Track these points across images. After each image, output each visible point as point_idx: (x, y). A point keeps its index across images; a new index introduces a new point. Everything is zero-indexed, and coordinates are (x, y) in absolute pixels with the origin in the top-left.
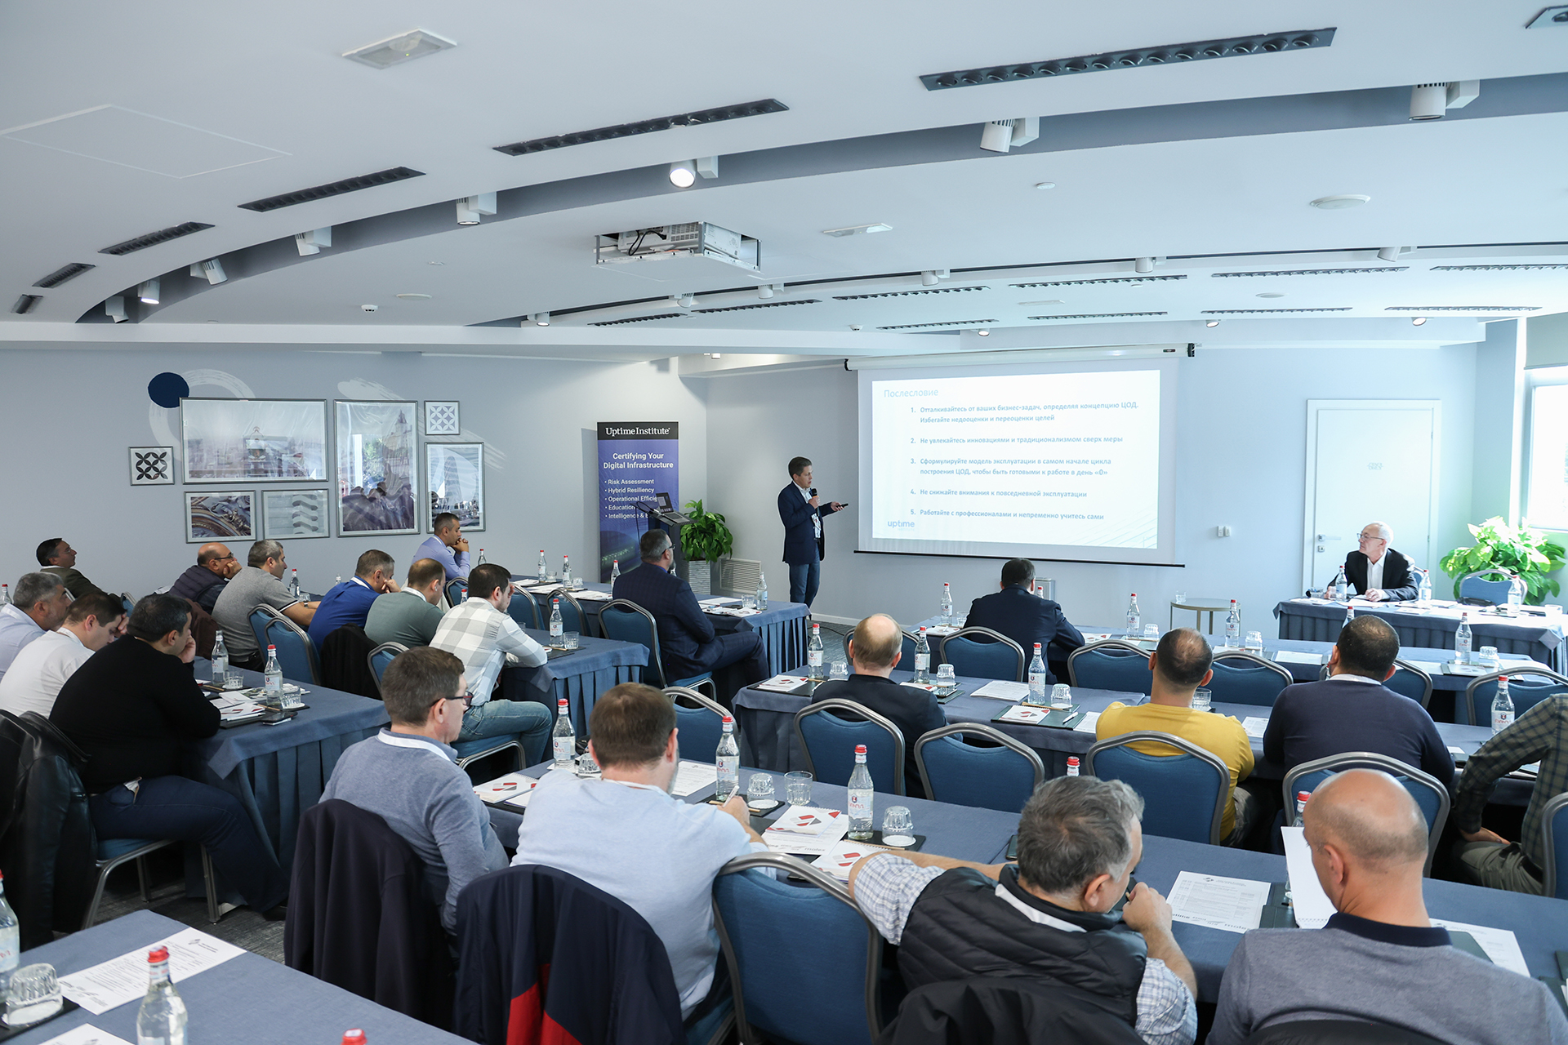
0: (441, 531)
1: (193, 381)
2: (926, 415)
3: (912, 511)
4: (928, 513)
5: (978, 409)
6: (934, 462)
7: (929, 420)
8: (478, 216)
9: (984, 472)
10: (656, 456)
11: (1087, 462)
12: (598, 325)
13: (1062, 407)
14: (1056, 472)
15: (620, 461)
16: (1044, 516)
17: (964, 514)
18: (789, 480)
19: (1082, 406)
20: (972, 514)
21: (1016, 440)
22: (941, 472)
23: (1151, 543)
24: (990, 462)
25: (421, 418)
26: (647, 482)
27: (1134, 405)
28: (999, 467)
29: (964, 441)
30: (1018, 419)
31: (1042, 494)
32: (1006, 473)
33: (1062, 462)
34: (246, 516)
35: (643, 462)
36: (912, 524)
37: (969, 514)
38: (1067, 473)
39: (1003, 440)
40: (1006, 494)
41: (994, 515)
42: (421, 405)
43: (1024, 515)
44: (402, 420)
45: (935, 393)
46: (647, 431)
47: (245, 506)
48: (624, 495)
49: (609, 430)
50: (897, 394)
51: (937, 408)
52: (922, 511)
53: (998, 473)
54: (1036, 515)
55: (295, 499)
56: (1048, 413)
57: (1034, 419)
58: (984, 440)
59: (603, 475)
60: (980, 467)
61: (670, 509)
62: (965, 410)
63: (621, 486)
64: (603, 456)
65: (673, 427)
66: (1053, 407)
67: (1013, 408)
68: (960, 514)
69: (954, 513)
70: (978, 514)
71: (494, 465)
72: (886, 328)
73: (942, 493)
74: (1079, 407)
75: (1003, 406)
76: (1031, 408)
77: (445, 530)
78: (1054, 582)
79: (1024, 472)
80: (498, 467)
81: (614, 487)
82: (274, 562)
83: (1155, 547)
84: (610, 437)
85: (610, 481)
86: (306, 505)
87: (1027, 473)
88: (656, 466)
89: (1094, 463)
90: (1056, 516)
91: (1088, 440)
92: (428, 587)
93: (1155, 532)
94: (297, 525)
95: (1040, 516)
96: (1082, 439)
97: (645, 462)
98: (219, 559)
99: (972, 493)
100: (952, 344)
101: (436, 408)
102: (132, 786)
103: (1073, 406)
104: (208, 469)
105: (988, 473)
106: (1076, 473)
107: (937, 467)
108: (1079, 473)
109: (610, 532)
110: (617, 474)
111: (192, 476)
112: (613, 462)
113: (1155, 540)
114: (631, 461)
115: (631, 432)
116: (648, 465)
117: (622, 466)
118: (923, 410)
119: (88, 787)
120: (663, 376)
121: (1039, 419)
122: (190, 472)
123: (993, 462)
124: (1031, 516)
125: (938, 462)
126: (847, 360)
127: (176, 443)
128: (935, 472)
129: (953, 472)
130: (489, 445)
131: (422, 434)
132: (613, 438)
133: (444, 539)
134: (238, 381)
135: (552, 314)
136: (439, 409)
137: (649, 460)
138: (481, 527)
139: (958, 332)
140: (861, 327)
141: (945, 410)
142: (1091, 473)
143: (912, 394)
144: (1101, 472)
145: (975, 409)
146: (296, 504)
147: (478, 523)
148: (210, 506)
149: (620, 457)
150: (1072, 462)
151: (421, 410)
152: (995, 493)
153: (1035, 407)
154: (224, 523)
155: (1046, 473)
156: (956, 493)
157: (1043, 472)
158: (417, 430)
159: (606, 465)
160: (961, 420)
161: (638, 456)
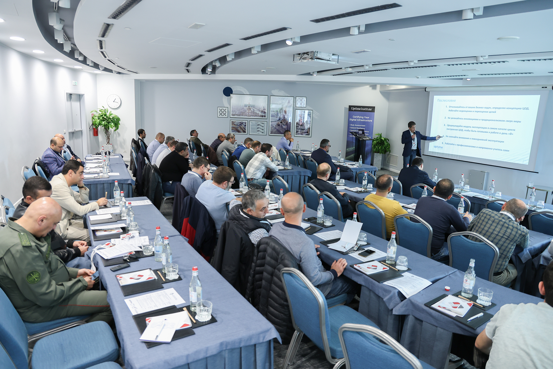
0: (286, 135)
1: (234, 89)
2: (451, 109)
3: (442, 143)
4: (448, 144)
5: (469, 107)
6: (451, 126)
7: (451, 111)
8: (257, 52)
9: (468, 131)
10: (367, 118)
11: (506, 129)
12: (333, 75)
13: (499, 108)
14: (494, 133)
15: (355, 118)
16: (487, 148)
17: (460, 145)
18: (408, 129)
19: (507, 108)
20: (462, 145)
21: (481, 120)
22: (453, 130)
23: (526, 162)
24: (471, 127)
25: (295, 102)
26: (363, 126)
27: (527, 109)
28: (474, 129)
29: (462, 119)
30: (483, 112)
31: (488, 140)
32: (476, 131)
33: (496, 129)
34: (245, 127)
35: (362, 119)
36: (442, 148)
37: (461, 145)
38: (498, 133)
39: (476, 119)
40: (475, 139)
41: (470, 146)
42: (295, 98)
43: (480, 148)
44: (289, 102)
45: (455, 101)
46: (364, 109)
47: (245, 125)
48: (355, 129)
49: (352, 108)
50: (442, 101)
51: (455, 106)
52: (446, 143)
53: (473, 131)
54: (484, 148)
55: (258, 124)
56: (494, 110)
57: (489, 112)
58: (469, 119)
59: (349, 122)
60: (467, 129)
61: (363, 135)
62: (464, 107)
63: (354, 127)
64: (350, 116)
65: (373, 108)
66: (496, 108)
67: (481, 108)
68: (458, 145)
69: (456, 145)
70: (464, 146)
71: (315, 117)
72: (430, 77)
73: (453, 137)
74: (506, 108)
75: (478, 107)
76: (488, 108)
77: (287, 135)
78: (488, 173)
79: (482, 132)
80: (317, 118)
81: (352, 126)
82: (232, 139)
83: (528, 164)
84: (352, 111)
85: (351, 125)
86: (261, 126)
87: (483, 132)
88: (366, 121)
89: (508, 130)
90: (492, 149)
91: (508, 121)
92: (256, 148)
93: (528, 158)
94: (258, 131)
95: (486, 148)
96: (505, 121)
97: (363, 119)
98: (223, 137)
99: (463, 138)
100: (459, 83)
101: (299, 99)
102: (171, 182)
103: (504, 108)
104: (236, 114)
105: (470, 131)
106: (501, 133)
107: (452, 128)
108: (502, 134)
109: (350, 141)
110: (354, 123)
111: (232, 116)
112: (353, 118)
113: (528, 161)
114: (358, 119)
115: (360, 109)
116: (364, 120)
117: (355, 120)
118: (450, 107)
119: (163, 181)
120: (374, 91)
121: (490, 112)
122: (232, 114)
123: (472, 127)
124: (483, 148)
125: (453, 126)
126: (426, 88)
127: (229, 107)
128: (451, 129)
129: (457, 130)
130: (315, 111)
131: (295, 107)
132: (354, 111)
133: (286, 137)
134: (245, 89)
135: (318, 72)
136: (300, 99)
137: (364, 119)
138: (310, 136)
139: (462, 79)
140: (420, 77)
141: (457, 107)
142: (507, 134)
143: (447, 101)
144: (511, 134)
145: (468, 107)
146: (258, 125)
147: (309, 135)
148: (236, 124)
149: (355, 117)
150: (500, 129)
151: (295, 99)
152: (471, 139)
153: (489, 108)
154: (239, 129)
155: (490, 132)
156: (458, 137)
157: (489, 132)
158: (293, 105)
159: (350, 119)
160: (462, 111)
161: (361, 117)
